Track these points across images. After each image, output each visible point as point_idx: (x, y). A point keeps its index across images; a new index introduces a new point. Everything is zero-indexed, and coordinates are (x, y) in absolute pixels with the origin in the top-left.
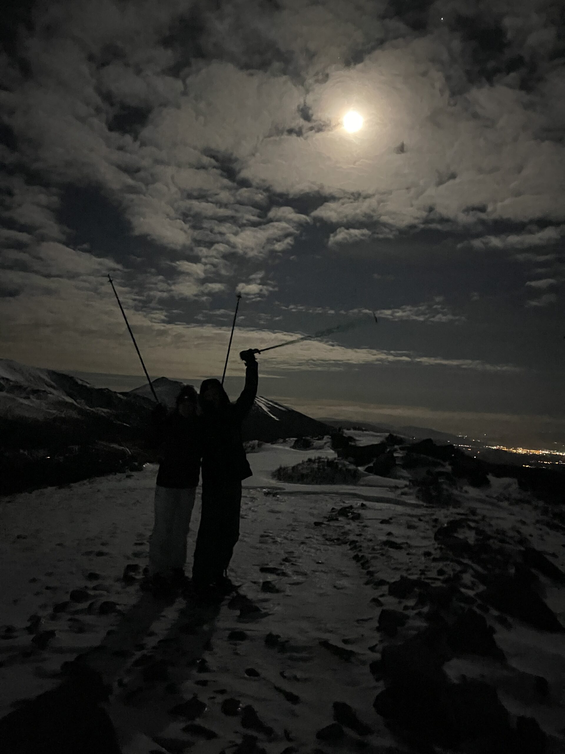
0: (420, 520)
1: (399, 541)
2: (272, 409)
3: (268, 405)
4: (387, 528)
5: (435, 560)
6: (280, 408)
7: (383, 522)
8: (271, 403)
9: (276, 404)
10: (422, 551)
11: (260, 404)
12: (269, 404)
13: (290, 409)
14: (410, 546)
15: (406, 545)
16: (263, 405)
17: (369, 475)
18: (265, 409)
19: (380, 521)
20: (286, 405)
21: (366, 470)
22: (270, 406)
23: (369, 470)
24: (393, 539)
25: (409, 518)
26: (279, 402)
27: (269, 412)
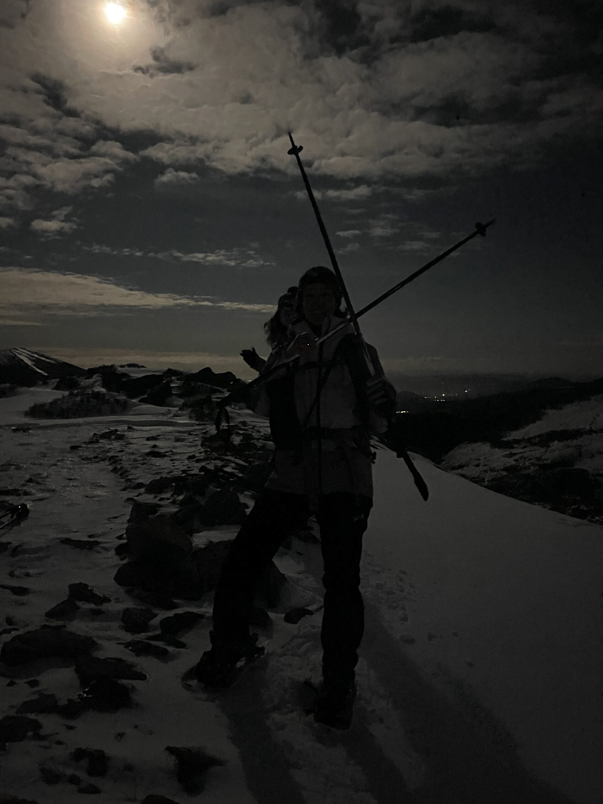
0: (190, 434)
1: (162, 451)
2: (37, 362)
3: (31, 358)
4: (152, 443)
5: (198, 461)
6: (48, 360)
7: (148, 439)
8: (36, 356)
9: (43, 356)
10: (186, 456)
11: (21, 357)
12: (33, 357)
13: (60, 362)
14: (174, 454)
15: (170, 453)
16: (26, 358)
17: (141, 405)
18: (29, 363)
19: (146, 439)
20: (55, 357)
21: (139, 401)
22: (34, 358)
23: (143, 401)
24: (157, 450)
25: (178, 434)
26: (47, 354)
27: (34, 365)
